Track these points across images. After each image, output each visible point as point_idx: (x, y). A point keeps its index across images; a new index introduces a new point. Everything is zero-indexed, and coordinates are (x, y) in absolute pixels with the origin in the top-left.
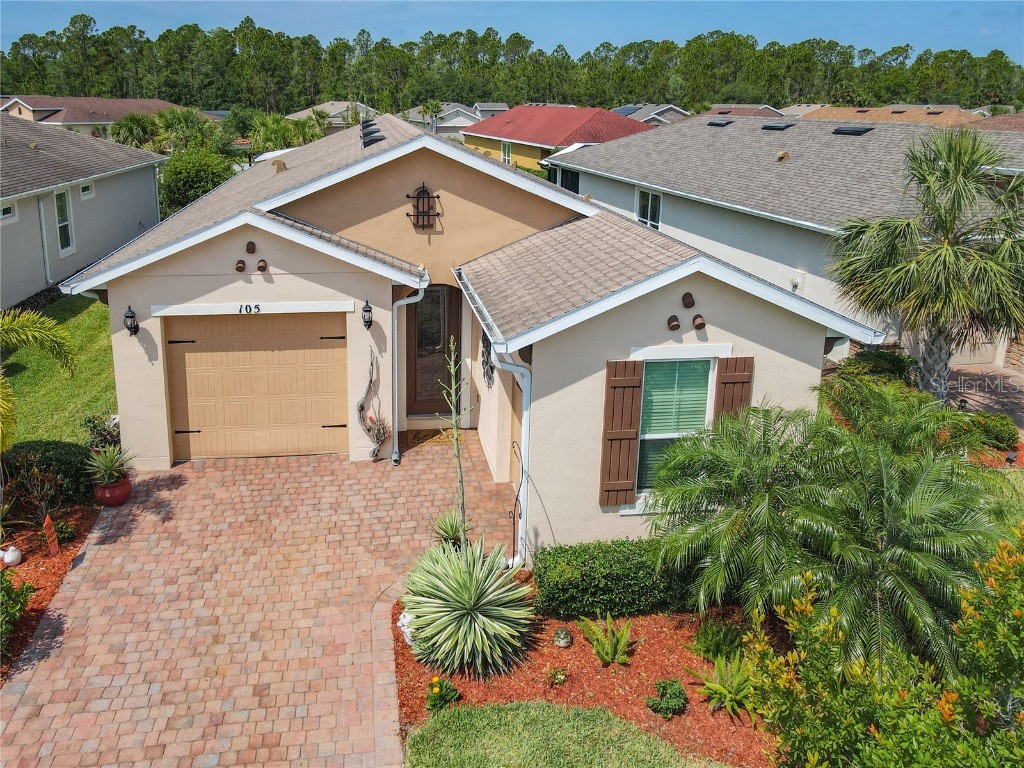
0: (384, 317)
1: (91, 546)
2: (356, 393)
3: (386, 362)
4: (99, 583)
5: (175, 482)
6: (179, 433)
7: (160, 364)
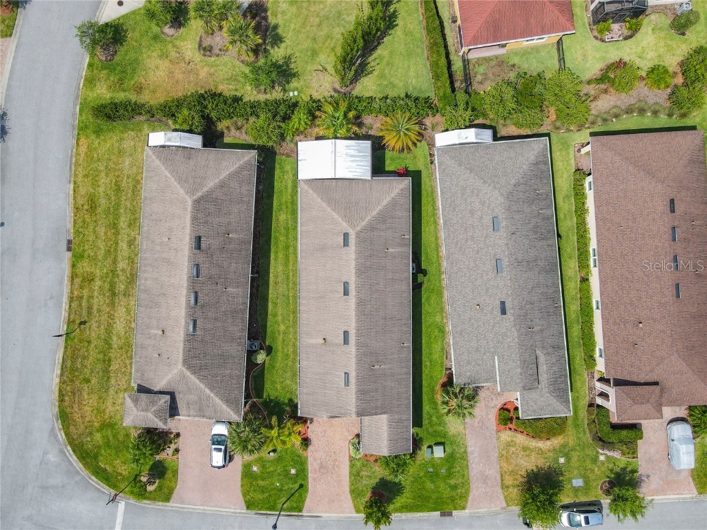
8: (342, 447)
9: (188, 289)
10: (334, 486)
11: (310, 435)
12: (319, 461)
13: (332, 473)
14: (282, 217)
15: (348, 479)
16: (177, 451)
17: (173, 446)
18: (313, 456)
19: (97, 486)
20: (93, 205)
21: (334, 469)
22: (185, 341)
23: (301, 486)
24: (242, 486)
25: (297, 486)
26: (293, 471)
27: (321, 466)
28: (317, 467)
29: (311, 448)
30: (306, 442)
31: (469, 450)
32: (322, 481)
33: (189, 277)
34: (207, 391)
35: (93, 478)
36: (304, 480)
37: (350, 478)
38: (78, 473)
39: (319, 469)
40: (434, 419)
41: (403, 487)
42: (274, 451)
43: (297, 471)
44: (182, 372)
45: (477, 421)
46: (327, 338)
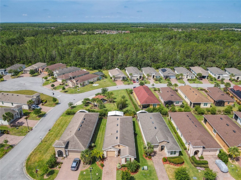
0: (117, 151)
1: (104, 161)
2: (116, 154)
3: (117, 153)
4: (105, 163)
5: (107, 158)
6: (107, 155)
7: (106, 153)
8: (114, 167)
11: (104, 164)
13: (111, 175)
14: (103, 126)
15: (116, 176)
17: (60, 166)
18: (104, 170)
19: (28, 178)
21: (111, 173)
22: (76, 131)
23: (99, 178)
24: (79, 178)
25: (98, 178)
27: (107, 172)
28: (105, 173)
29: (104, 167)
30: (103, 166)
31: (156, 169)
32: (107, 177)
33: (81, 123)
34: (79, 141)
35: (28, 175)
36: (101, 176)
37: (117, 176)
38: (24, 174)
39: (106, 173)
40: (143, 161)
41: (135, 179)
42: (92, 168)
43: (99, 174)
44: (73, 136)
45: (157, 162)
46: (112, 133)
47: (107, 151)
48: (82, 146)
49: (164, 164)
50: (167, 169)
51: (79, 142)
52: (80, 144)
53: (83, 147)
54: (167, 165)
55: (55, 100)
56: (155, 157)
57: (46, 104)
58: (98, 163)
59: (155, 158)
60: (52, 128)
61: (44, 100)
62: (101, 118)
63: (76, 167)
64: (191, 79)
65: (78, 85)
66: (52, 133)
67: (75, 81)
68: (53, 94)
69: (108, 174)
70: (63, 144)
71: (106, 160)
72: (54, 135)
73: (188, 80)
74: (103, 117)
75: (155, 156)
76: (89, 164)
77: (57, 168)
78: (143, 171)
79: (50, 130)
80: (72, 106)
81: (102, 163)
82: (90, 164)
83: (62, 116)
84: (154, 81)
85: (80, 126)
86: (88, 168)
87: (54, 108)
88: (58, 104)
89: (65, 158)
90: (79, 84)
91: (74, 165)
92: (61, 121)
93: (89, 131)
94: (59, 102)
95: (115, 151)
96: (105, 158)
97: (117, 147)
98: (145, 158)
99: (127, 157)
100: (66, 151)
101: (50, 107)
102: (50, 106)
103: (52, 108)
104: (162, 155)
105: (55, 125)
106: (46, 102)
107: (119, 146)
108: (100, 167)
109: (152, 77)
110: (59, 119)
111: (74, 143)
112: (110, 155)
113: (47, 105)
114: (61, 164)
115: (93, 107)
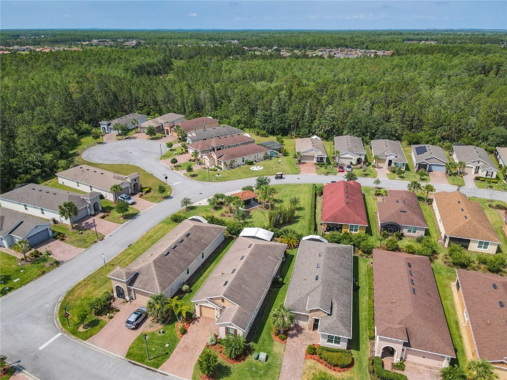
1: (191, 324)
4: (191, 329)
5: (200, 318)
6: (201, 313)
7: (199, 308)
8: (203, 340)
9: (174, 243)
10: (187, 359)
11: (189, 330)
12: (186, 344)
13: (190, 352)
16: (112, 318)
17: (112, 315)
18: (184, 341)
19: (56, 323)
20: (150, 237)
21: (192, 350)
22: (160, 255)
23: (167, 353)
24: (133, 344)
25: (164, 353)
26: (167, 345)
27: (186, 347)
28: (183, 346)
29: (185, 336)
30: (184, 332)
31: (283, 364)
32: (181, 355)
33: (177, 241)
34: (155, 276)
35: (58, 319)
36: (170, 351)
38: (53, 315)
40: (266, 343)
41: (231, 373)
42: (163, 332)
43: (170, 346)
44: (150, 264)
45: (293, 350)
46: (225, 272)
47: (200, 306)
48: (158, 285)
49: (306, 358)
50: (307, 371)
51: (156, 278)
52: (157, 282)
53: (158, 288)
54: (311, 362)
55: (162, 190)
56: (295, 339)
57: (149, 195)
58: (179, 325)
59: (294, 342)
60: (135, 241)
61: (146, 188)
62: (230, 237)
63: (135, 323)
64: (485, 177)
65: (220, 164)
66: (131, 251)
67: (215, 157)
68: (166, 178)
69: (186, 350)
70: (124, 275)
71: (196, 322)
72: (131, 256)
73: (477, 179)
74: (234, 236)
75: (297, 336)
76: (161, 324)
77: (107, 317)
78: (255, 361)
79: (131, 245)
80: (188, 205)
81: (186, 326)
82: (163, 322)
83: (164, 222)
84: (389, 172)
85: (173, 247)
86: (157, 331)
87: (157, 204)
88: (168, 197)
89: (128, 302)
90: (222, 164)
91: (133, 318)
92: (156, 232)
93: (186, 260)
94: (172, 195)
95: (214, 309)
96: (195, 319)
97: (220, 301)
98: (273, 335)
99: (229, 327)
100: (129, 290)
101: (151, 201)
102: (153, 199)
103: (155, 205)
104: (311, 339)
105: (143, 237)
106: (148, 192)
107: (223, 300)
108: (178, 333)
109: (387, 162)
110: (154, 228)
111: (146, 278)
112: (208, 316)
113: (147, 199)
114: (116, 311)
115: (228, 213)
